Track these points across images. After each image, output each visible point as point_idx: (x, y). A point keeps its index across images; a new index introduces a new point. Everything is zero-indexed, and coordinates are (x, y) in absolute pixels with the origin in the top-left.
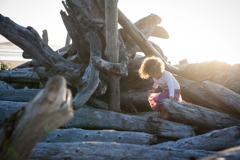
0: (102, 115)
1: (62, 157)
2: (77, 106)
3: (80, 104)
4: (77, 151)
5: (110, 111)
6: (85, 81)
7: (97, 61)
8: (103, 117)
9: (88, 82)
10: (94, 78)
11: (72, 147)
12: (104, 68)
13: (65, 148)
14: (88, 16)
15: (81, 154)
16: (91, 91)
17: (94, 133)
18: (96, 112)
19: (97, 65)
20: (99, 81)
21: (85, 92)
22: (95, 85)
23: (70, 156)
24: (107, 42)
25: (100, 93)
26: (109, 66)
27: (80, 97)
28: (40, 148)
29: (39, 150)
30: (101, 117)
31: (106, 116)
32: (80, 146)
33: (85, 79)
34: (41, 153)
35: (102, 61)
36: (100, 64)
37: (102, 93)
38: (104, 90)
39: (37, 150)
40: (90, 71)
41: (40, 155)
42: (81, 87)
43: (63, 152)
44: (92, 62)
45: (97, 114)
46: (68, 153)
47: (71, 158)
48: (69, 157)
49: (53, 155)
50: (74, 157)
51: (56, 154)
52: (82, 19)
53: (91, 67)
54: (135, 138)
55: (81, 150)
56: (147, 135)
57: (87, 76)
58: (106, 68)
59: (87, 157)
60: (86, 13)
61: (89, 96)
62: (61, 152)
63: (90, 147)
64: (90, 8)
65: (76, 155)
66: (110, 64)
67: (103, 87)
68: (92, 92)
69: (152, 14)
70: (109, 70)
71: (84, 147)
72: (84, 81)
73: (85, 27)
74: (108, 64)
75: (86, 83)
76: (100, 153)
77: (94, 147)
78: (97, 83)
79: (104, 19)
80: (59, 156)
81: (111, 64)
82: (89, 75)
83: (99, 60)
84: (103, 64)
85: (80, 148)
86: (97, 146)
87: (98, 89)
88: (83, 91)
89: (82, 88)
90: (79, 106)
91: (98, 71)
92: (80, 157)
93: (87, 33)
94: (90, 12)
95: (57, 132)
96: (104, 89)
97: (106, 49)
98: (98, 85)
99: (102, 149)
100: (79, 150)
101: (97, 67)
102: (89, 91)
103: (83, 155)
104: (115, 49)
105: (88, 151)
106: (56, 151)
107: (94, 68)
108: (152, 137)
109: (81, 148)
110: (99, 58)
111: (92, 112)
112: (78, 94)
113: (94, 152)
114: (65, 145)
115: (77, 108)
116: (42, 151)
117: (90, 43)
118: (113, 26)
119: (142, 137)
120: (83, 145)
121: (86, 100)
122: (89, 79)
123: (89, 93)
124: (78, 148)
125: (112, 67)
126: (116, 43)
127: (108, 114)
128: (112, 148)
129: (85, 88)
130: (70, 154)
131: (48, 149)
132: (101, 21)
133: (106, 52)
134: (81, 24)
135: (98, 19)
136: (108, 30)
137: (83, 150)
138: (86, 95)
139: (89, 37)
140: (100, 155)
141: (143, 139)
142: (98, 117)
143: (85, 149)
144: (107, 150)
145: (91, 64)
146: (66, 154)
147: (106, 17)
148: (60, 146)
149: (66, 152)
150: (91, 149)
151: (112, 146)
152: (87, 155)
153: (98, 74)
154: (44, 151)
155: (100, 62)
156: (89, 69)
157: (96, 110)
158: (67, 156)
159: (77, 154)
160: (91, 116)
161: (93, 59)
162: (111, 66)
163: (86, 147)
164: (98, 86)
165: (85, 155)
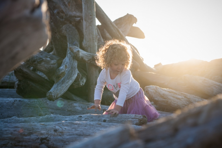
0: (82, 107)
1: (37, 138)
2: (54, 96)
3: (57, 95)
4: (56, 131)
5: (90, 103)
6: (63, 71)
7: (75, 51)
8: (83, 109)
9: (66, 72)
10: (72, 68)
11: (50, 126)
12: (82, 58)
13: (40, 128)
14: (64, 10)
15: (60, 134)
16: (69, 81)
17: (74, 118)
18: (75, 105)
19: (75, 55)
20: (77, 72)
21: (63, 82)
22: (73, 75)
23: (47, 136)
24: (85, 33)
25: (79, 84)
26: (88, 56)
27: (57, 87)
28: (10, 128)
29: (8, 130)
30: (81, 109)
31: (86, 108)
32: (60, 125)
33: (62, 69)
34: (12, 133)
35: (80, 50)
36: (79, 54)
37: (81, 84)
38: (83, 82)
39: (6, 130)
40: (68, 62)
41: (10, 135)
42: (58, 77)
43: (39, 131)
44: (70, 53)
45: (76, 106)
46: (45, 133)
47: (48, 139)
48: (46, 138)
49: (26, 136)
50: (52, 137)
51: (30, 134)
52: (58, 13)
53: (69, 57)
54: (122, 120)
55: (61, 129)
56: (135, 116)
57: (64, 66)
58: (84, 58)
59: (68, 137)
60: (63, 7)
61: (67, 86)
62: (35, 132)
63: (71, 126)
64: (66, 3)
65: (54, 135)
66: (88, 54)
67: (82, 78)
68: (71, 82)
69: (128, 14)
70: (88, 61)
71: (64, 126)
72: (61, 72)
73: (61, 20)
74: (87, 55)
75: (63, 73)
76: (83, 133)
77: (76, 126)
78: (75, 73)
79: (81, 12)
80: (33, 137)
81: (90, 55)
82: (67, 65)
83: (77, 50)
84: (82, 54)
85: (59, 128)
86: (80, 125)
87: (77, 80)
88: (60, 81)
89: (60, 78)
90: (56, 97)
91: (76, 61)
92: (59, 137)
93: (64, 26)
94: (66, 6)
95: (33, 120)
96: (83, 80)
97: (84, 40)
98: (76, 75)
99: (86, 128)
100: (59, 130)
101: (75, 57)
102: (68, 81)
103: (63, 135)
104: (93, 40)
105: (69, 130)
106: (30, 130)
107: (72, 58)
108: (142, 117)
109: (61, 128)
110: (76, 47)
111: (71, 104)
112: (56, 84)
113: (77, 132)
114: (40, 124)
115: (54, 98)
116: (13, 131)
117: (67, 35)
118: (90, 17)
119: (130, 118)
120: (63, 124)
121: (64, 90)
122: (67, 69)
123: (67, 83)
124: (57, 127)
125: (91, 57)
126: (95, 34)
127: (89, 106)
128: (97, 127)
129: (63, 79)
130: (48, 134)
131: (19, 129)
132: (78, 14)
133: (84, 44)
134: (57, 17)
135: (74, 13)
136: (85, 20)
137: (62, 129)
138: (64, 85)
139: (66, 30)
140: (84, 135)
141: (132, 119)
142: (78, 109)
143: (65, 129)
144: (92, 129)
145: (69, 54)
146: (42, 134)
147: (83, 7)
148: (35, 125)
149: (43, 132)
150: (73, 128)
151: (97, 125)
152: (68, 135)
153: (76, 64)
154: (15, 131)
155: (78, 51)
156: (67, 60)
157: (75, 103)
158: (43, 137)
159: (56, 134)
160: (70, 109)
161: (70, 48)
162: (89, 56)
163: (67, 126)
164: (77, 77)
165: (65, 135)
